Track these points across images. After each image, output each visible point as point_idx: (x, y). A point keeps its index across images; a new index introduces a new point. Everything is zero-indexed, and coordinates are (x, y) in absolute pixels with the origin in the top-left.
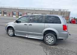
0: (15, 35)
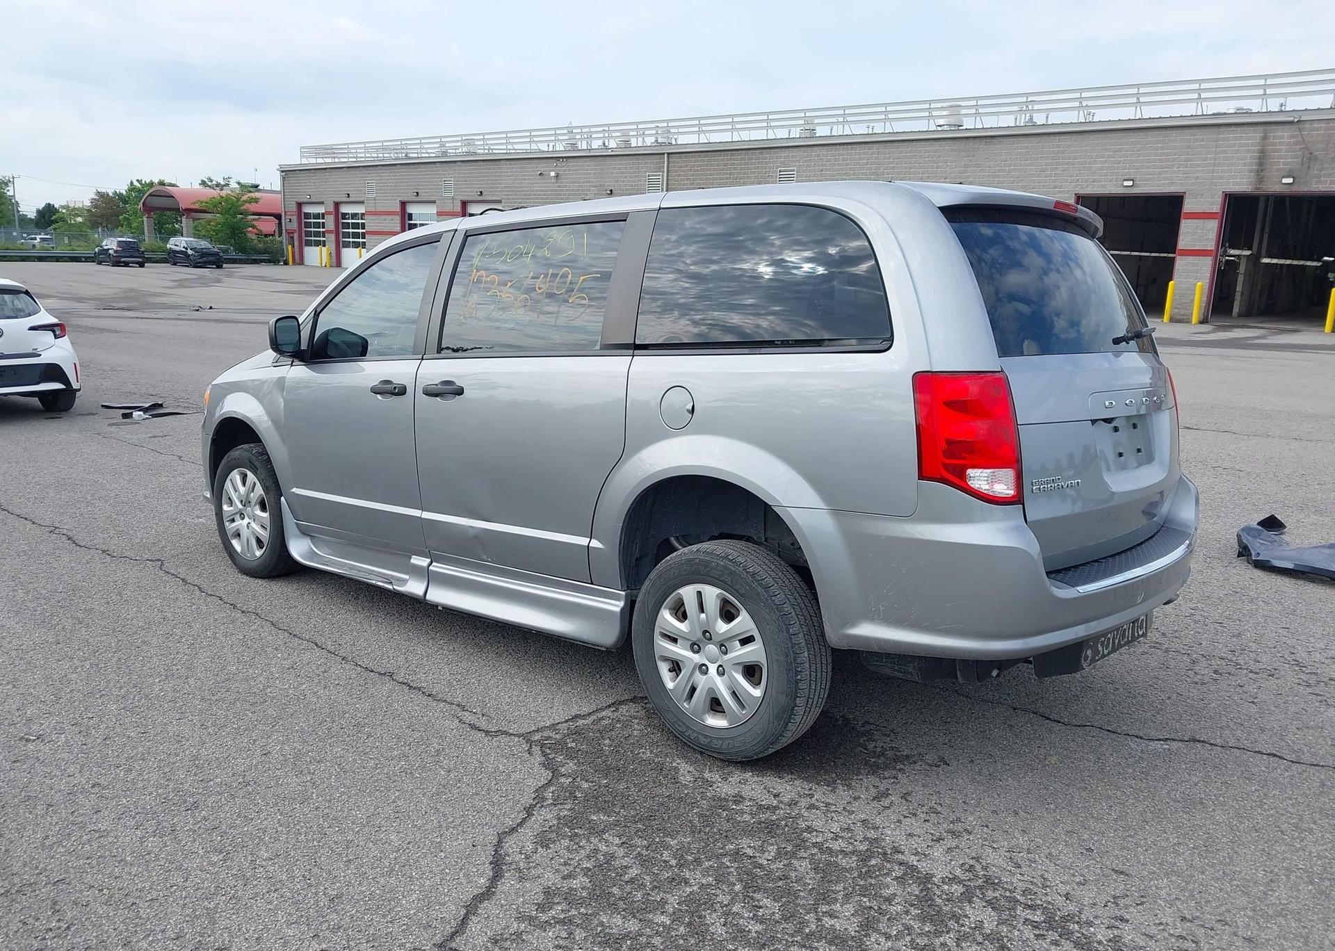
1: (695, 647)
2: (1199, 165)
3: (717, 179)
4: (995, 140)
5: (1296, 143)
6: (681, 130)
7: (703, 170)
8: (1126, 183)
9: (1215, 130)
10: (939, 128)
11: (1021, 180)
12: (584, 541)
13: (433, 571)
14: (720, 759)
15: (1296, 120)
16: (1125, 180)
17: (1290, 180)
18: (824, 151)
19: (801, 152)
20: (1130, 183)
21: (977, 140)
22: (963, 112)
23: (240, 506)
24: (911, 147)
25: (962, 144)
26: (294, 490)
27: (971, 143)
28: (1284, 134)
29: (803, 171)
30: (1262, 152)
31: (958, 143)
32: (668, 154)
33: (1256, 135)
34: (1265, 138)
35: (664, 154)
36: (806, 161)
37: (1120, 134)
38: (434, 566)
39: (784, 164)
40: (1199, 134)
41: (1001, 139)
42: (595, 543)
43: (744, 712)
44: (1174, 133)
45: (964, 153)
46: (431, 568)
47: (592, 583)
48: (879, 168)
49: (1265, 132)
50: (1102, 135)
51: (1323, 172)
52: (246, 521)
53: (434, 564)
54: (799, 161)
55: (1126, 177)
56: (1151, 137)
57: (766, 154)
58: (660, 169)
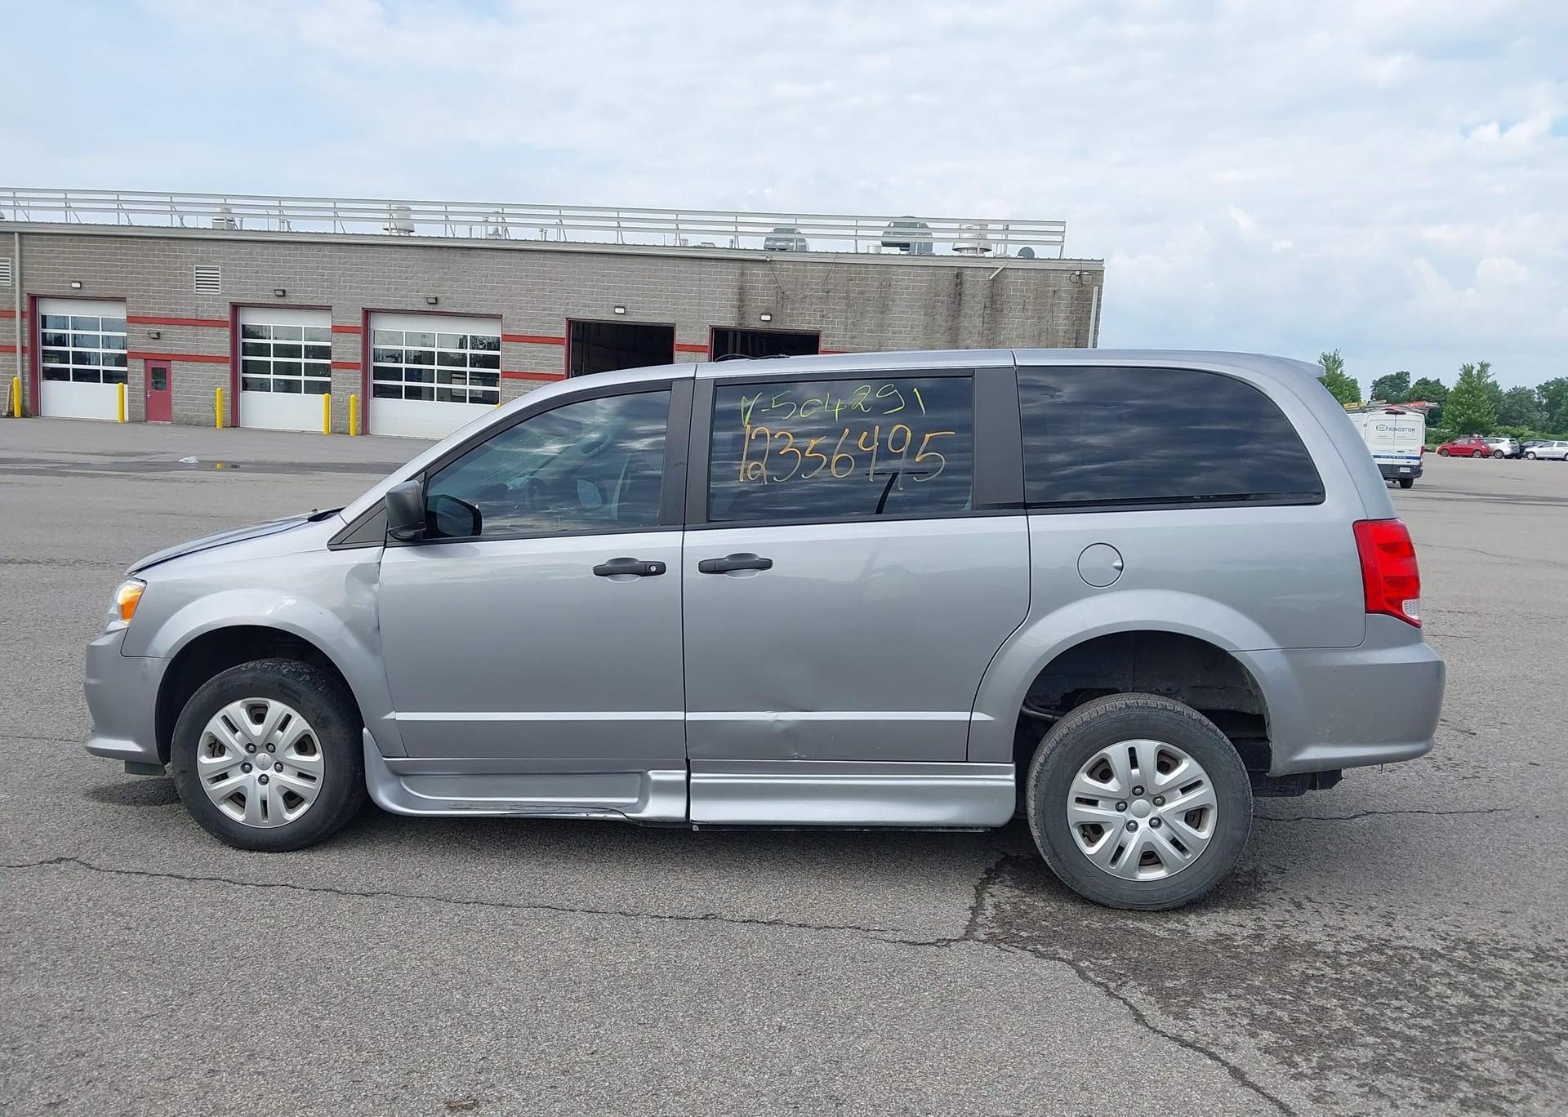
0: (385, 798)
1: (1121, 805)
2: (685, 298)
3: (100, 271)
4: (472, 252)
5: (770, 282)
6: (32, 204)
7: (79, 259)
8: (617, 310)
9: (697, 262)
10: (387, 233)
11: (506, 299)
12: (964, 716)
13: (694, 783)
14: (1155, 911)
15: (768, 259)
16: (616, 307)
17: (768, 318)
18: (258, 248)
19: (225, 247)
20: (622, 311)
21: (452, 251)
22: (413, 217)
23: (244, 752)
24: (372, 252)
25: (434, 254)
26: (392, 715)
27: (445, 254)
28: (759, 271)
29: (230, 271)
30: (741, 288)
31: (430, 251)
32: (21, 234)
33: (735, 269)
34: (742, 274)
35: (13, 233)
36: (234, 259)
37: (606, 258)
38: (694, 778)
39: (202, 260)
40: (682, 264)
41: (479, 252)
42: (978, 716)
43: (1188, 857)
44: (659, 262)
45: (437, 264)
46: (692, 781)
47: (967, 762)
48: (333, 275)
49: (743, 269)
50: (588, 258)
51: (795, 312)
52: (256, 773)
53: (693, 775)
54: (224, 259)
55: (617, 304)
56: (636, 264)
57: (175, 245)
58: (9, 253)
